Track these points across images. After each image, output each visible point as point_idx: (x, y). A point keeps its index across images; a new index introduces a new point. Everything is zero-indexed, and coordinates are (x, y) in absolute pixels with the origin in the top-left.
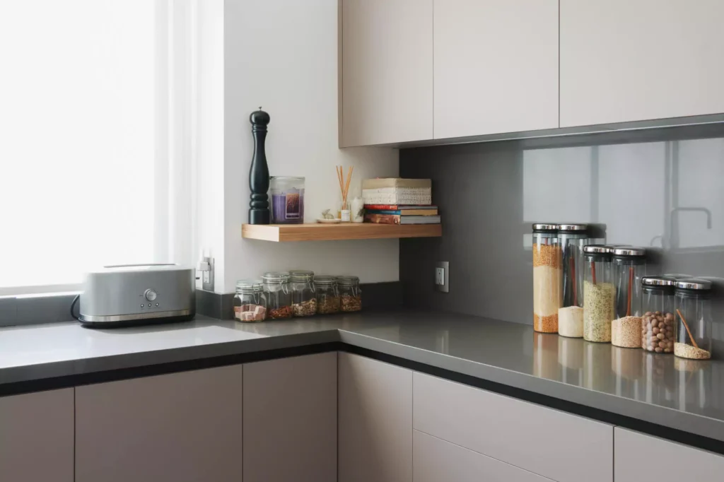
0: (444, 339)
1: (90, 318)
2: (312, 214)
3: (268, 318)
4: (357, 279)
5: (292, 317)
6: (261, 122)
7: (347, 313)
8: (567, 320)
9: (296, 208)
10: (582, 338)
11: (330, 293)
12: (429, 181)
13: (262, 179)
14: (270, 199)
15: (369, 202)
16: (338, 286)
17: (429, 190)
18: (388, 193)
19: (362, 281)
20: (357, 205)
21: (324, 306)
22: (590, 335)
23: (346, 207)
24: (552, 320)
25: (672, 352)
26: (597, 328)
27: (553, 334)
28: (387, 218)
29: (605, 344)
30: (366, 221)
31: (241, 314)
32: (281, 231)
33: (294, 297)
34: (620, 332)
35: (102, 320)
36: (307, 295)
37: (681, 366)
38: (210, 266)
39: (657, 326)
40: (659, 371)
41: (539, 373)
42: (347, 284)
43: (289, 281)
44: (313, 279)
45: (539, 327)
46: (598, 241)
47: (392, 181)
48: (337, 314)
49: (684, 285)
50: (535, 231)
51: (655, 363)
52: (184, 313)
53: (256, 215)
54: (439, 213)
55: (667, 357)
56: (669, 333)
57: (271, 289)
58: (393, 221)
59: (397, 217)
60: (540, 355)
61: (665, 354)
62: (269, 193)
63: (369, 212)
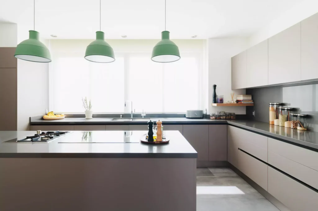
0: (254, 126)
1: (187, 117)
2: (225, 101)
3: (216, 119)
4: (234, 113)
5: (221, 119)
6: (215, 86)
7: (232, 119)
8: (276, 122)
9: (222, 101)
10: (279, 125)
11: (228, 115)
12: (251, 95)
13: (215, 96)
14: (216, 99)
15: (238, 99)
16: (230, 114)
17: (251, 97)
18: (241, 98)
19: (236, 114)
20: (235, 100)
21: (227, 118)
22: (280, 125)
23: (232, 100)
24: (273, 122)
25: (297, 129)
26: (282, 123)
27: (273, 125)
28: (241, 102)
29: (283, 127)
30: (237, 103)
31: (211, 118)
32: (217, 105)
33: (221, 116)
34: (286, 124)
35: (189, 117)
36: (223, 116)
37: (299, 132)
38: (206, 110)
39: (293, 123)
40: (294, 132)
41: (270, 131)
42: (232, 114)
43: (220, 113)
44: (225, 113)
45: (271, 123)
46: (284, 106)
47: (242, 95)
48: (230, 119)
49: (299, 115)
50: (270, 104)
51: (293, 131)
52: (202, 117)
53: (214, 102)
54: (253, 101)
55: (296, 130)
56: (296, 125)
57: (216, 114)
58: (242, 103)
59: (242, 102)
60: (271, 128)
61: (295, 129)
62: (216, 98)
63: (238, 101)
